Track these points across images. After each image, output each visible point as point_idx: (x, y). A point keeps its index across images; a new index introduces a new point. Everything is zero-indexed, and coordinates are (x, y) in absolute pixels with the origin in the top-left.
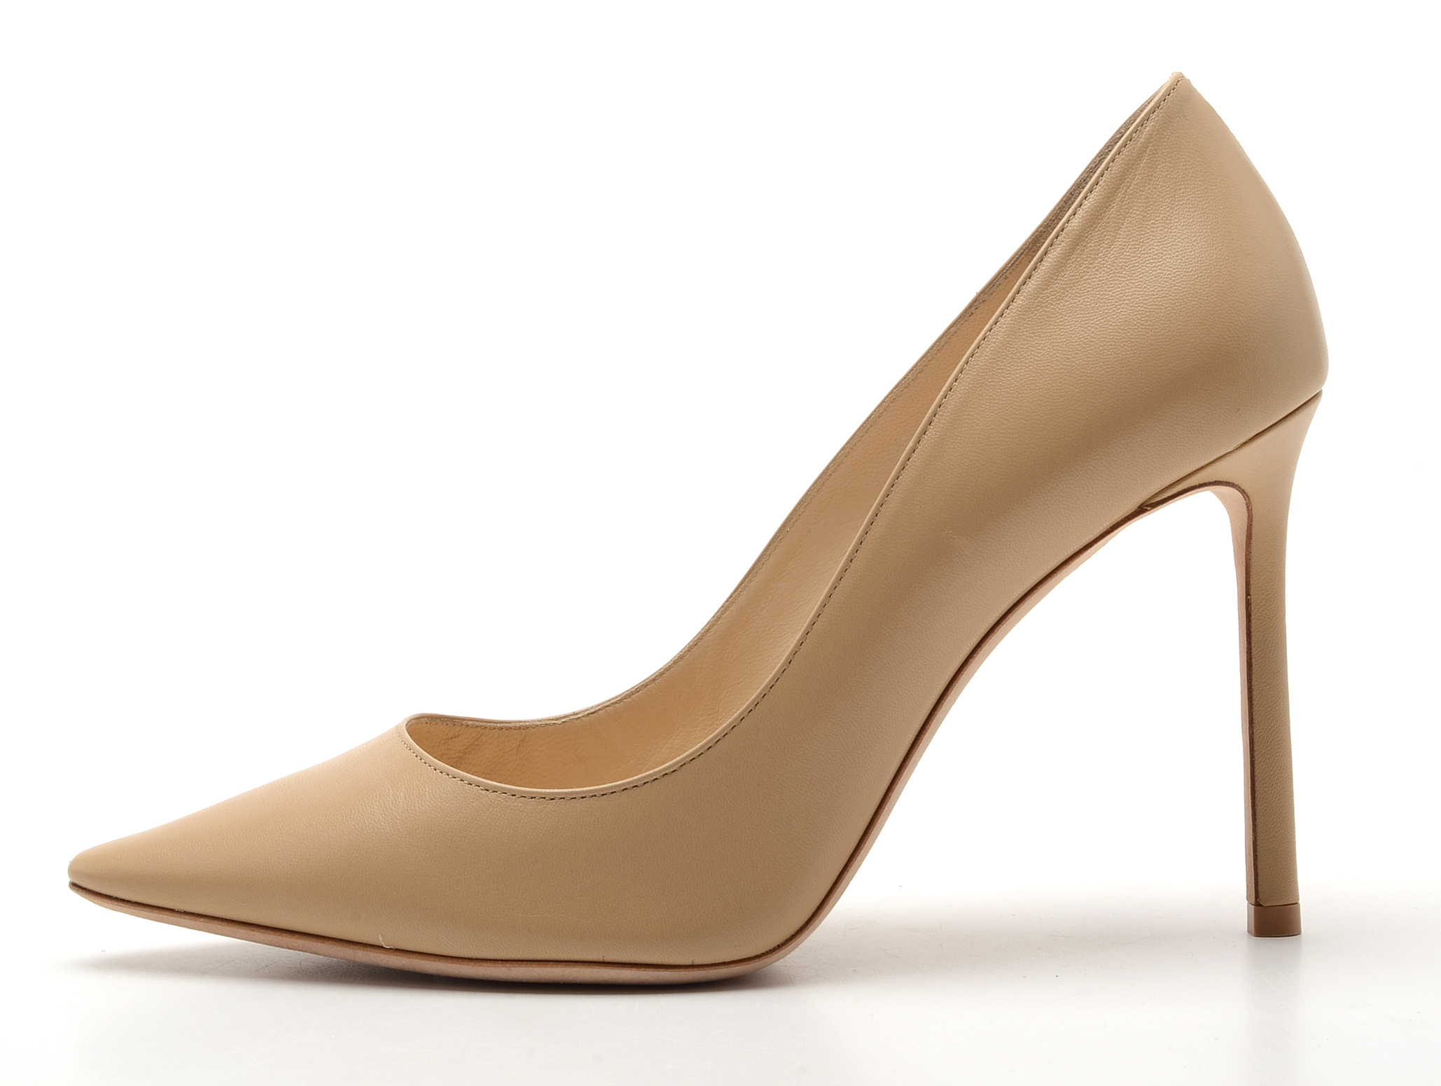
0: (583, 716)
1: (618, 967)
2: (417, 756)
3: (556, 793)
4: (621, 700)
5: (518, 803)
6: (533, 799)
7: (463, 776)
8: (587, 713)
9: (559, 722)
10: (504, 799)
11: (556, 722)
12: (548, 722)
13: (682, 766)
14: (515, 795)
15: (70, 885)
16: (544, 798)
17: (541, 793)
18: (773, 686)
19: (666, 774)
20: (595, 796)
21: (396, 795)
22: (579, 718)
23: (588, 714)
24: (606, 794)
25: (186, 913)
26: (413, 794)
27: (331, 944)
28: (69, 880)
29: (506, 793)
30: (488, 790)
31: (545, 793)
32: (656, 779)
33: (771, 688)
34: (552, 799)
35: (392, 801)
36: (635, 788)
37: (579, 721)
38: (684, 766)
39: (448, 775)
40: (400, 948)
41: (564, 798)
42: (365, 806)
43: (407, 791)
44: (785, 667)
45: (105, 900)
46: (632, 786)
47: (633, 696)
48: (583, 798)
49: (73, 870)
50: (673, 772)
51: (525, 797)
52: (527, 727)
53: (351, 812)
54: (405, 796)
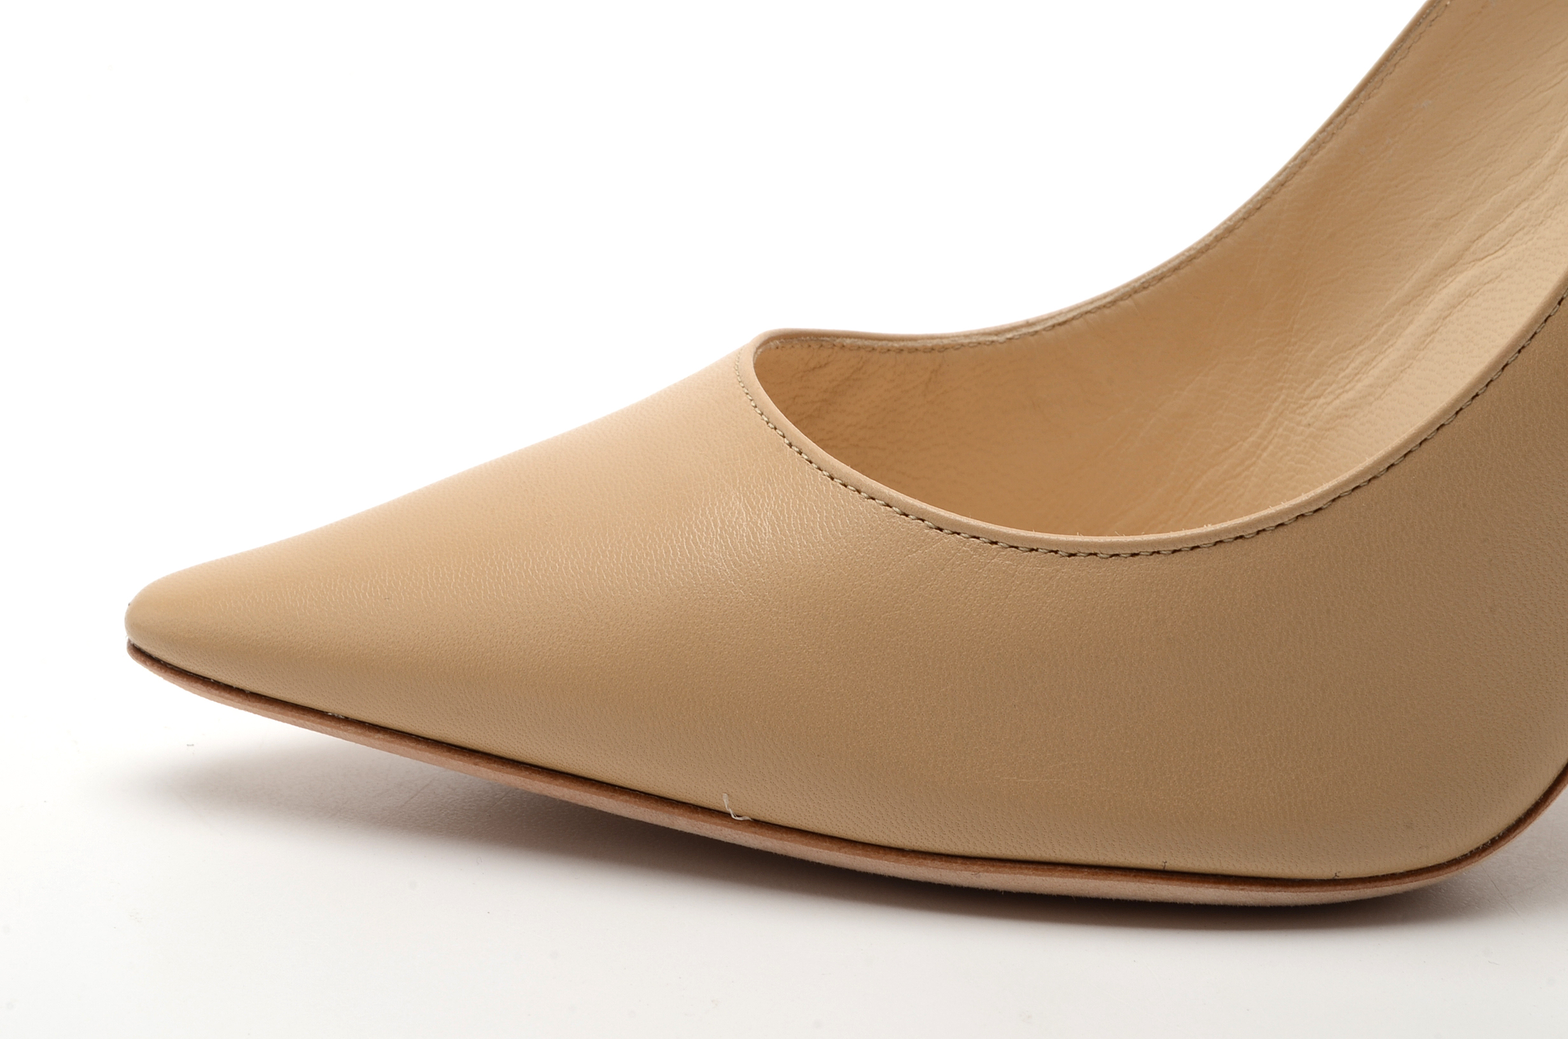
0: (1044, 329)
1: (1192, 881)
2: (790, 445)
3: (1081, 544)
4: (1114, 302)
5: (1002, 558)
6: (1034, 553)
7: (892, 498)
8: (1050, 323)
9: (1001, 338)
10: (975, 550)
11: (995, 338)
12: (982, 339)
13: (1334, 500)
14: (996, 543)
15: (129, 648)
16: (1056, 552)
17: (1049, 542)
18: (1523, 347)
19: (1303, 515)
20: (1158, 552)
21: (755, 523)
22: (1036, 332)
23: (1054, 326)
24: (1180, 550)
25: (348, 721)
26: (789, 525)
27: (627, 801)
28: (127, 638)
29: (978, 538)
30: (941, 530)
31: (1058, 543)
32: (1282, 525)
33: (1519, 351)
34: (1071, 555)
35: (748, 537)
36: (1240, 540)
37: (1036, 337)
38: (1339, 502)
39: (859, 492)
40: (761, 818)
41: (1095, 554)
42: (696, 544)
43: (778, 518)
44: (1550, 311)
45: (195, 685)
46: (1233, 536)
47: (1136, 296)
48: (1133, 555)
49: (134, 622)
50: (1316, 511)
51: (1017, 548)
52: (944, 349)
53: (667, 552)
54: (774, 529)
